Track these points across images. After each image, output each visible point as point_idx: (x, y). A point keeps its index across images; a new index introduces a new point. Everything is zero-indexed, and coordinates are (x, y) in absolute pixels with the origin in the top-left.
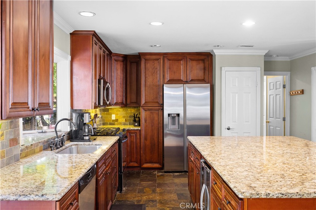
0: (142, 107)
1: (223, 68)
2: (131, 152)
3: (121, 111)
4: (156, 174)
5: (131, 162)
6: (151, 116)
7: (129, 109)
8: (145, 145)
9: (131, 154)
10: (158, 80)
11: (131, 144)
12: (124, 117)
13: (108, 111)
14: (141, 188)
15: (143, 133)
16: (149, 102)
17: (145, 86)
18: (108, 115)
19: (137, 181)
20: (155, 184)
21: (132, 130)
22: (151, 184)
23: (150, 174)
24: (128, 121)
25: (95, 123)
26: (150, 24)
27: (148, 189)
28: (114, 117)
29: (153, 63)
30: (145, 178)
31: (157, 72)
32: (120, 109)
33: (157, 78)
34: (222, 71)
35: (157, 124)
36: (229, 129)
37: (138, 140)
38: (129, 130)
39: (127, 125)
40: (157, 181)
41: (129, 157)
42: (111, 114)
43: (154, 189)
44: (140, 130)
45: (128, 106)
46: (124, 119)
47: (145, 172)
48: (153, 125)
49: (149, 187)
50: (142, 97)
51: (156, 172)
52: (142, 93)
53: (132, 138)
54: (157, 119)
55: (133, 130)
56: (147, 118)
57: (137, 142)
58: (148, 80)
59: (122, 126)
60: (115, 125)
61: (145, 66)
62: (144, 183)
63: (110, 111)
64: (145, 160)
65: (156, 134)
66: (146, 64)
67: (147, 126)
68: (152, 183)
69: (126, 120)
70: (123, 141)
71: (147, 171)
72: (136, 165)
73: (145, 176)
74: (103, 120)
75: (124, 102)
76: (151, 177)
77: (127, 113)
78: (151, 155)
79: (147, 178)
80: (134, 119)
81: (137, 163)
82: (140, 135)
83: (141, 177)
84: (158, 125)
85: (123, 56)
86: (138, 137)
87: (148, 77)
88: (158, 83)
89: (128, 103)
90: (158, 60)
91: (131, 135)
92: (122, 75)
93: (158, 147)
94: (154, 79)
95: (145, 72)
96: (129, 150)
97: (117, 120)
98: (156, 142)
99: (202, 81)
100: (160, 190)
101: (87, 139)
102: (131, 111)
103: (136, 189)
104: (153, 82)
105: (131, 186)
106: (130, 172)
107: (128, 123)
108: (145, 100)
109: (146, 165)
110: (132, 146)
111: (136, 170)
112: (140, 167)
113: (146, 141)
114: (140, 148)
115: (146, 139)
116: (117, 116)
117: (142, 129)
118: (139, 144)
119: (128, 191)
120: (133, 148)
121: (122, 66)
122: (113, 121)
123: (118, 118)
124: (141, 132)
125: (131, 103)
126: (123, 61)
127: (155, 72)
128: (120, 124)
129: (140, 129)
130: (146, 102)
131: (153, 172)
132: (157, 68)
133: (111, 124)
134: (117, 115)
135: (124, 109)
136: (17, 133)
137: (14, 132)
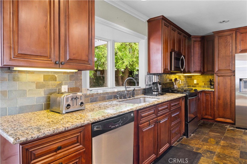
0: (215, 73)
2: (206, 108)
3: (201, 77)
4: (227, 128)
5: (206, 115)
6: (224, 81)
7: (207, 76)
8: (218, 103)
9: (206, 109)
10: (231, 51)
11: (206, 101)
12: (203, 82)
13: (192, 78)
14: (207, 137)
15: (216, 94)
16: (222, 70)
17: (218, 57)
18: (191, 80)
19: (206, 131)
20: (222, 136)
21: (206, 91)
22: (218, 136)
23: (222, 127)
24: (206, 85)
25: (176, 84)
27: (213, 140)
28: (195, 82)
29: (226, 38)
30: (215, 130)
31: (230, 45)
32: (200, 76)
33: (230, 50)
35: (229, 87)
37: (212, 99)
38: (204, 91)
39: (206, 87)
40: (225, 134)
41: (204, 111)
42: (193, 80)
43: (219, 141)
44: (214, 92)
45: (205, 73)
46: (204, 83)
47: (218, 124)
48: (225, 88)
49: (214, 138)
50: (216, 66)
51: (228, 126)
52: (216, 63)
53: (207, 97)
54: (230, 83)
55: (208, 91)
56: (221, 82)
57: (212, 100)
58: (221, 52)
59: (202, 88)
60: (196, 87)
61: (218, 41)
62: (212, 134)
64: (218, 115)
65: (228, 95)
66: (219, 40)
67: (220, 88)
68: (220, 135)
69: (205, 84)
70: (189, 98)
71: (220, 124)
72: (210, 117)
73: (216, 128)
74: (188, 84)
75: (202, 71)
76: (221, 129)
77: (206, 79)
78: (224, 112)
79: (217, 130)
80: (210, 83)
81: (211, 116)
82: (214, 95)
83: (212, 128)
84: (231, 88)
85: (201, 37)
86: (212, 96)
87: (221, 50)
88: (231, 54)
89: (205, 71)
90: (230, 35)
91: (206, 95)
92: (200, 51)
93: (231, 106)
94: (226, 51)
95: (218, 46)
96: (204, 106)
97: (198, 84)
98: (228, 102)
100: (224, 143)
101: (156, 94)
102: (209, 77)
103: (202, 137)
104: (225, 54)
105: (200, 134)
106: (205, 122)
107: (206, 86)
108: (218, 68)
109: (219, 119)
110: (207, 103)
111: (210, 122)
112: (214, 119)
113: (219, 100)
114: (214, 105)
115: (219, 98)
116: (198, 81)
117: (215, 90)
118: (212, 102)
119: (194, 137)
120: (208, 105)
121: (200, 45)
122: (195, 84)
123: (198, 82)
124: (215, 93)
125: (208, 71)
126: (201, 41)
127: (228, 45)
128: (201, 86)
129: (213, 90)
130: (219, 70)
131: (226, 125)
132: (230, 42)
133: (193, 86)
135: (203, 76)
136: (78, 84)
137: (76, 83)
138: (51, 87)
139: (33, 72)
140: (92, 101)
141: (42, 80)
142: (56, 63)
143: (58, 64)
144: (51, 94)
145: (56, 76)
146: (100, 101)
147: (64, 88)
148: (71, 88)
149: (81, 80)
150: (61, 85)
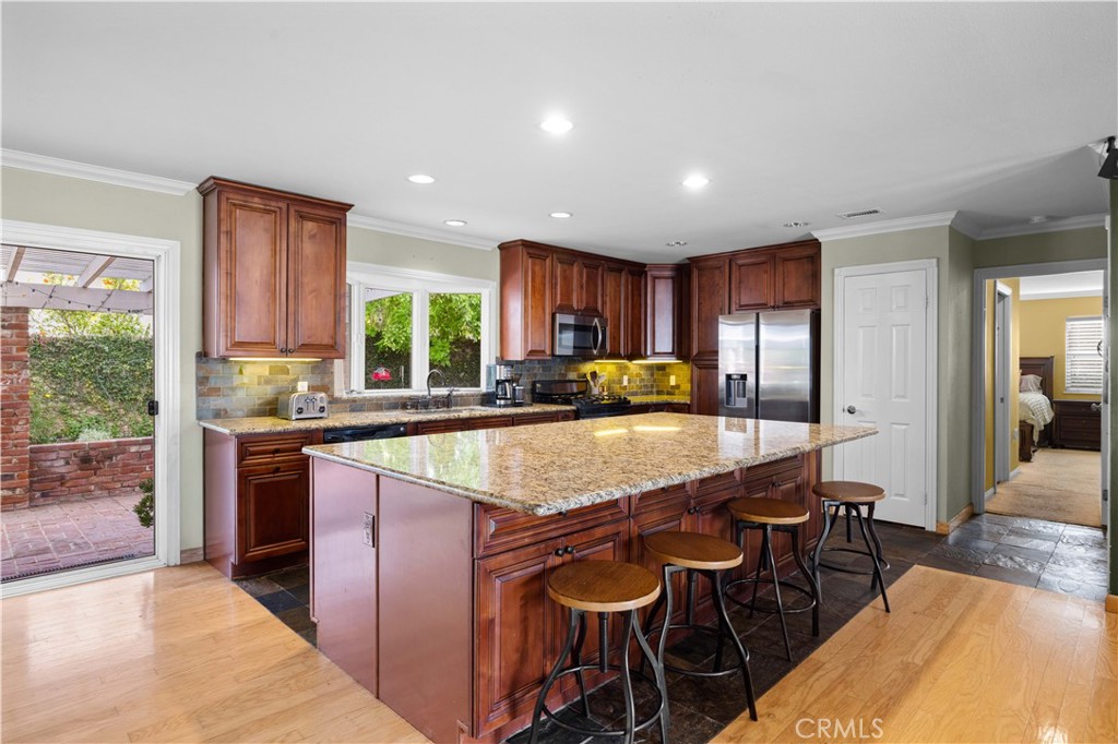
0: (692, 360)
1: (837, 271)
6: (708, 379)
12: (689, 381)
16: (705, 352)
17: (698, 321)
26: (550, 215)
28: (673, 381)
34: (836, 278)
36: (851, 411)
42: (668, 375)
58: (703, 308)
63: (667, 370)
90: (719, 268)
97: (677, 387)
99: (801, 304)
117: (692, 403)
122: (672, 387)
123: (679, 383)
129: (688, 402)
133: (669, 393)
134: (678, 376)
136: (327, 380)
137: (322, 379)
138: (280, 384)
139: (255, 362)
140: (352, 410)
141: (267, 373)
142: (282, 351)
143: (286, 352)
144: (280, 393)
145: (289, 367)
146: (370, 410)
147: (303, 386)
148: (313, 387)
149: (332, 373)
150: (296, 380)
